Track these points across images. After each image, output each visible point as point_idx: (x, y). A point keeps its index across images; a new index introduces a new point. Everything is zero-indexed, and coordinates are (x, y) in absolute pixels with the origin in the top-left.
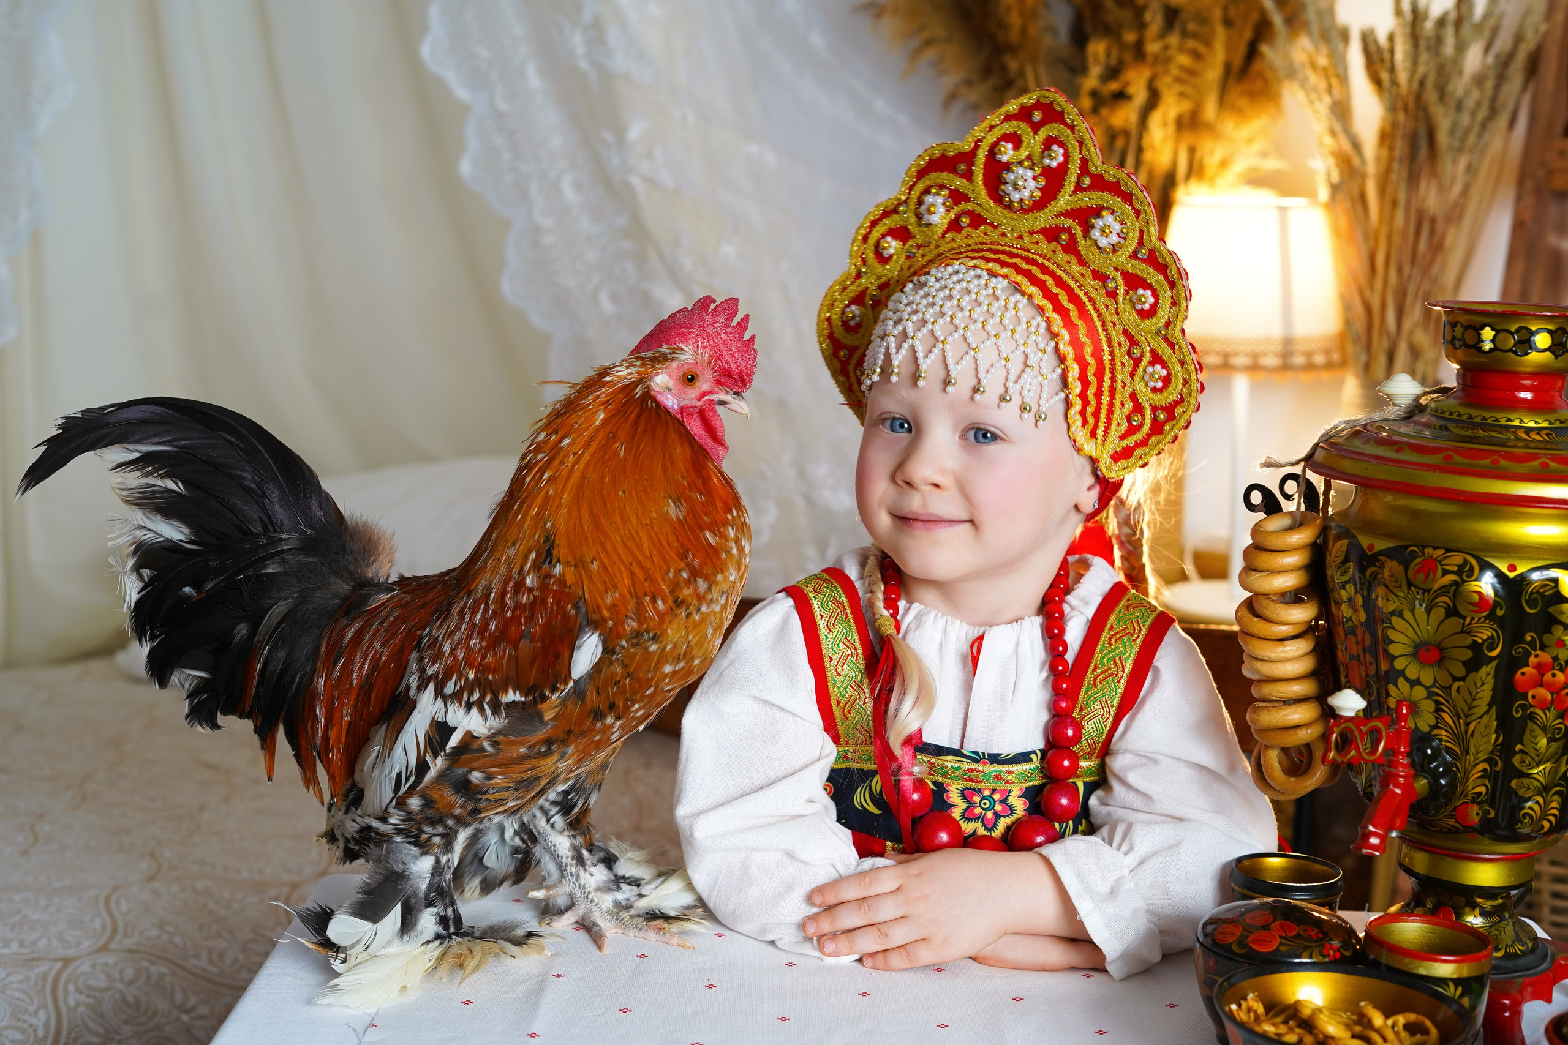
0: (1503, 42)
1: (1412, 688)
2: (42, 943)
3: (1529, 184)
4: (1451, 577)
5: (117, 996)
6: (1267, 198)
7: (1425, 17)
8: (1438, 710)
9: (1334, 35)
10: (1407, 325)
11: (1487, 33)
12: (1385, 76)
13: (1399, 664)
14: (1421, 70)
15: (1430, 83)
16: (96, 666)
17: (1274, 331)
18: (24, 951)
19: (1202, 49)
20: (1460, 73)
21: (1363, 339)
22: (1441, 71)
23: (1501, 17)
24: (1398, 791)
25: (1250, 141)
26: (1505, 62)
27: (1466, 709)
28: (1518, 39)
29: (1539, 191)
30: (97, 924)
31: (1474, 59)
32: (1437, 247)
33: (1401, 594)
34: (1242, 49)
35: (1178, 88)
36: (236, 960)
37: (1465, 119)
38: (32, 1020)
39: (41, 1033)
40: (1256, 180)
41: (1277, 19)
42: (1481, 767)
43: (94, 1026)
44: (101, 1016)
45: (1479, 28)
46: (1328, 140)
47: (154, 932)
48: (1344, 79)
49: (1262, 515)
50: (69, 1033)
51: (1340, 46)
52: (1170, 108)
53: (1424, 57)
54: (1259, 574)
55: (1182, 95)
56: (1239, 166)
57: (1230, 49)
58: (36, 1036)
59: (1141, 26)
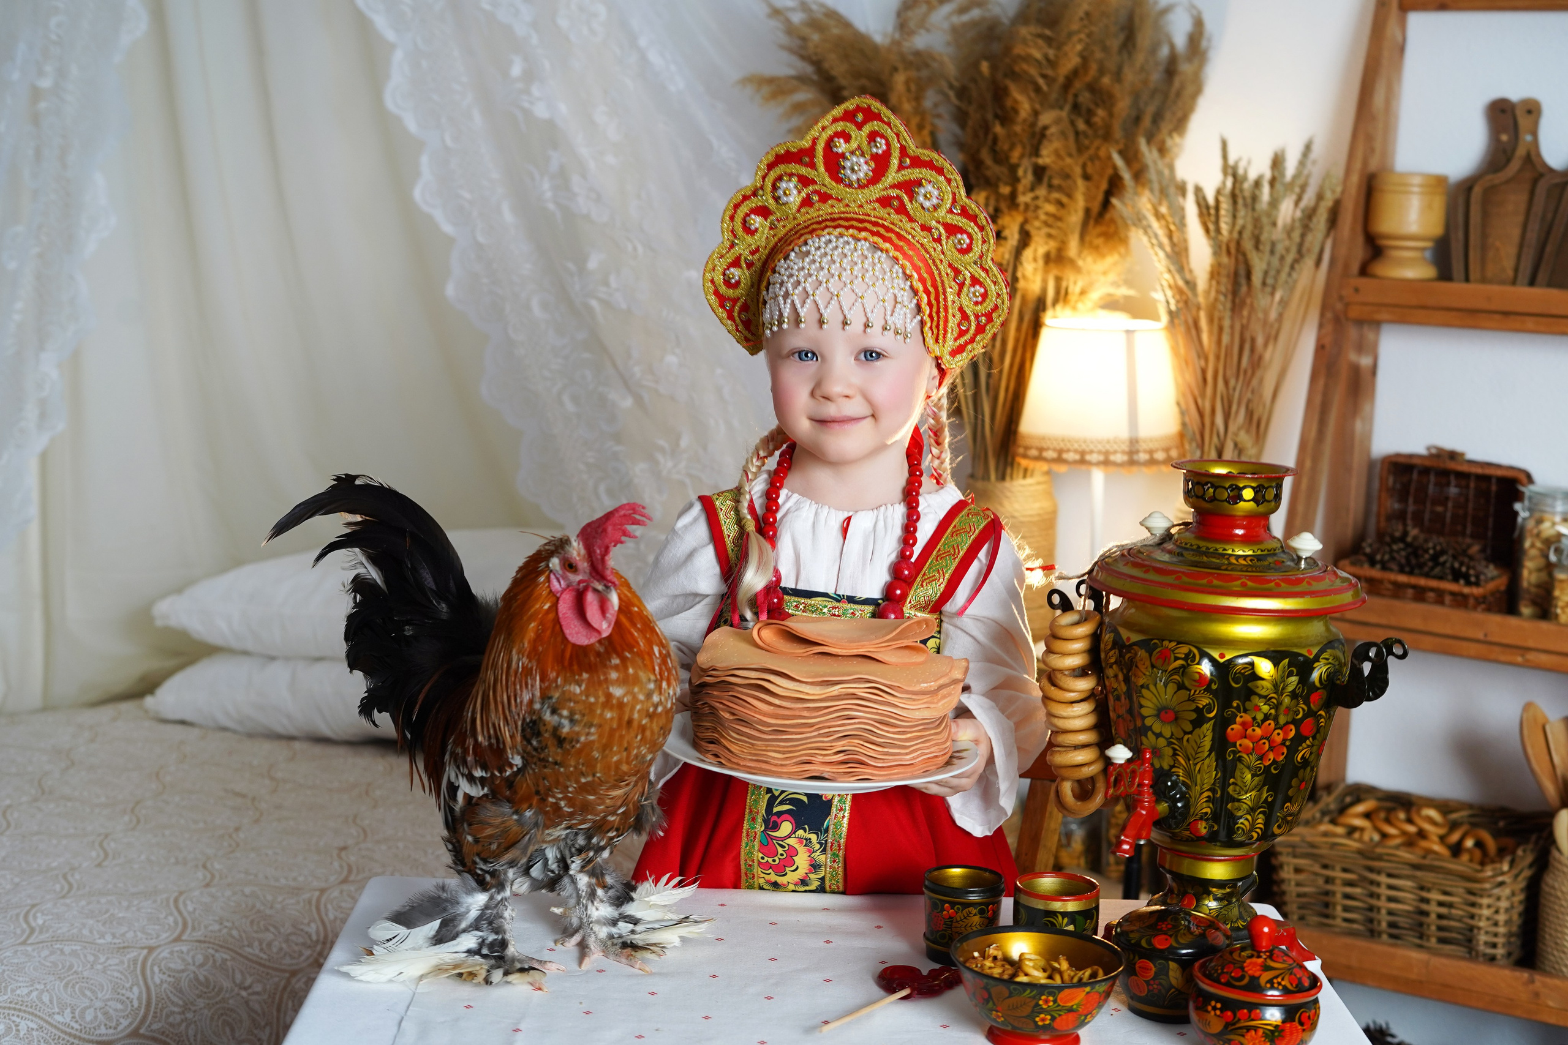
0: (1309, 198)
1: (1157, 738)
2: (130, 935)
3: (1329, 315)
4: (1180, 662)
5: (192, 976)
6: (1121, 320)
7: (1245, 178)
8: (1175, 754)
9: (1172, 190)
10: (1232, 428)
11: (1297, 190)
12: (1211, 227)
13: (1148, 722)
14: (1240, 222)
15: (1247, 234)
16: (126, 707)
17: (1124, 433)
18: (116, 941)
19: (1065, 200)
20: (1274, 224)
21: (1198, 437)
22: (1257, 222)
23: (1308, 176)
24: (1144, 812)
25: (1105, 273)
26: (1310, 215)
27: (1194, 754)
28: (1320, 197)
29: (1337, 320)
30: (171, 919)
31: (1287, 211)
32: (1257, 363)
33: (1147, 673)
34: (1100, 197)
35: (1045, 230)
36: (281, 949)
37: (1275, 261)
38: (129, 994)
39: (136, 1004)
40: (1111, 304)
41: (1127, 176)
42: (1206, 794)
43: (175, 999)
44: (181, 991)
45: (1289, 187)
46: (1167, 276)
47: (216, 927)
48: (1182, 224)
49: (1058, 612)
50: (157, 1005)
51: (1181, 199)
52: (1039, 247)
53: (1242, 212)
54: (1055, 656)
55: (1049, 236)
56: (1095, 295)
57: (1089, 198)
58: (132, 1006)
59: (1015, 180)
